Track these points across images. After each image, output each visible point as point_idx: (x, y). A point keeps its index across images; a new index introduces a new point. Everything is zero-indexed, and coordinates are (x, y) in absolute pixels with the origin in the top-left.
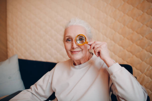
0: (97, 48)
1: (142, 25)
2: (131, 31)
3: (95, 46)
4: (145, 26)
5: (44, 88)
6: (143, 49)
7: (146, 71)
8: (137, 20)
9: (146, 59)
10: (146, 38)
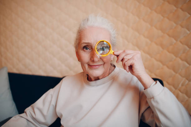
0: (128, 60)
1: (175, 25)
2: (160, 33)
3: (125, 57)
4: (180, 27)
5: (45, 112)
6: (176, 56)
7: (180, 86)
8: (168, 18)
9: (180, 70)
10: (181, 42)
